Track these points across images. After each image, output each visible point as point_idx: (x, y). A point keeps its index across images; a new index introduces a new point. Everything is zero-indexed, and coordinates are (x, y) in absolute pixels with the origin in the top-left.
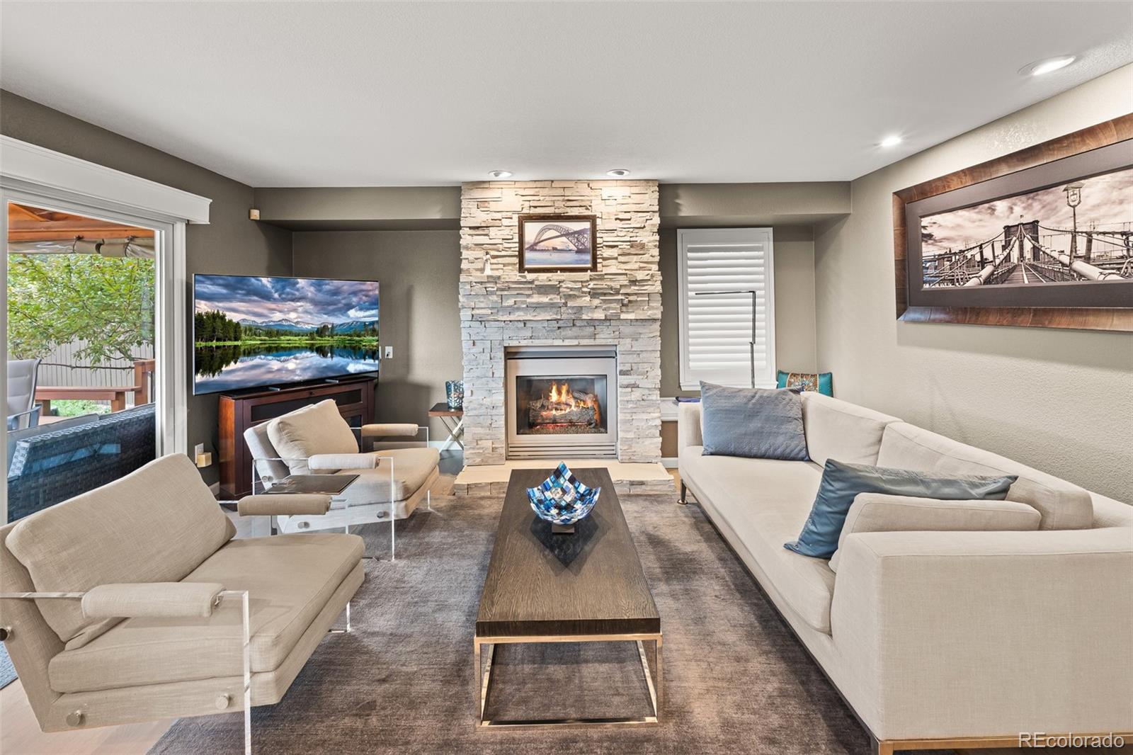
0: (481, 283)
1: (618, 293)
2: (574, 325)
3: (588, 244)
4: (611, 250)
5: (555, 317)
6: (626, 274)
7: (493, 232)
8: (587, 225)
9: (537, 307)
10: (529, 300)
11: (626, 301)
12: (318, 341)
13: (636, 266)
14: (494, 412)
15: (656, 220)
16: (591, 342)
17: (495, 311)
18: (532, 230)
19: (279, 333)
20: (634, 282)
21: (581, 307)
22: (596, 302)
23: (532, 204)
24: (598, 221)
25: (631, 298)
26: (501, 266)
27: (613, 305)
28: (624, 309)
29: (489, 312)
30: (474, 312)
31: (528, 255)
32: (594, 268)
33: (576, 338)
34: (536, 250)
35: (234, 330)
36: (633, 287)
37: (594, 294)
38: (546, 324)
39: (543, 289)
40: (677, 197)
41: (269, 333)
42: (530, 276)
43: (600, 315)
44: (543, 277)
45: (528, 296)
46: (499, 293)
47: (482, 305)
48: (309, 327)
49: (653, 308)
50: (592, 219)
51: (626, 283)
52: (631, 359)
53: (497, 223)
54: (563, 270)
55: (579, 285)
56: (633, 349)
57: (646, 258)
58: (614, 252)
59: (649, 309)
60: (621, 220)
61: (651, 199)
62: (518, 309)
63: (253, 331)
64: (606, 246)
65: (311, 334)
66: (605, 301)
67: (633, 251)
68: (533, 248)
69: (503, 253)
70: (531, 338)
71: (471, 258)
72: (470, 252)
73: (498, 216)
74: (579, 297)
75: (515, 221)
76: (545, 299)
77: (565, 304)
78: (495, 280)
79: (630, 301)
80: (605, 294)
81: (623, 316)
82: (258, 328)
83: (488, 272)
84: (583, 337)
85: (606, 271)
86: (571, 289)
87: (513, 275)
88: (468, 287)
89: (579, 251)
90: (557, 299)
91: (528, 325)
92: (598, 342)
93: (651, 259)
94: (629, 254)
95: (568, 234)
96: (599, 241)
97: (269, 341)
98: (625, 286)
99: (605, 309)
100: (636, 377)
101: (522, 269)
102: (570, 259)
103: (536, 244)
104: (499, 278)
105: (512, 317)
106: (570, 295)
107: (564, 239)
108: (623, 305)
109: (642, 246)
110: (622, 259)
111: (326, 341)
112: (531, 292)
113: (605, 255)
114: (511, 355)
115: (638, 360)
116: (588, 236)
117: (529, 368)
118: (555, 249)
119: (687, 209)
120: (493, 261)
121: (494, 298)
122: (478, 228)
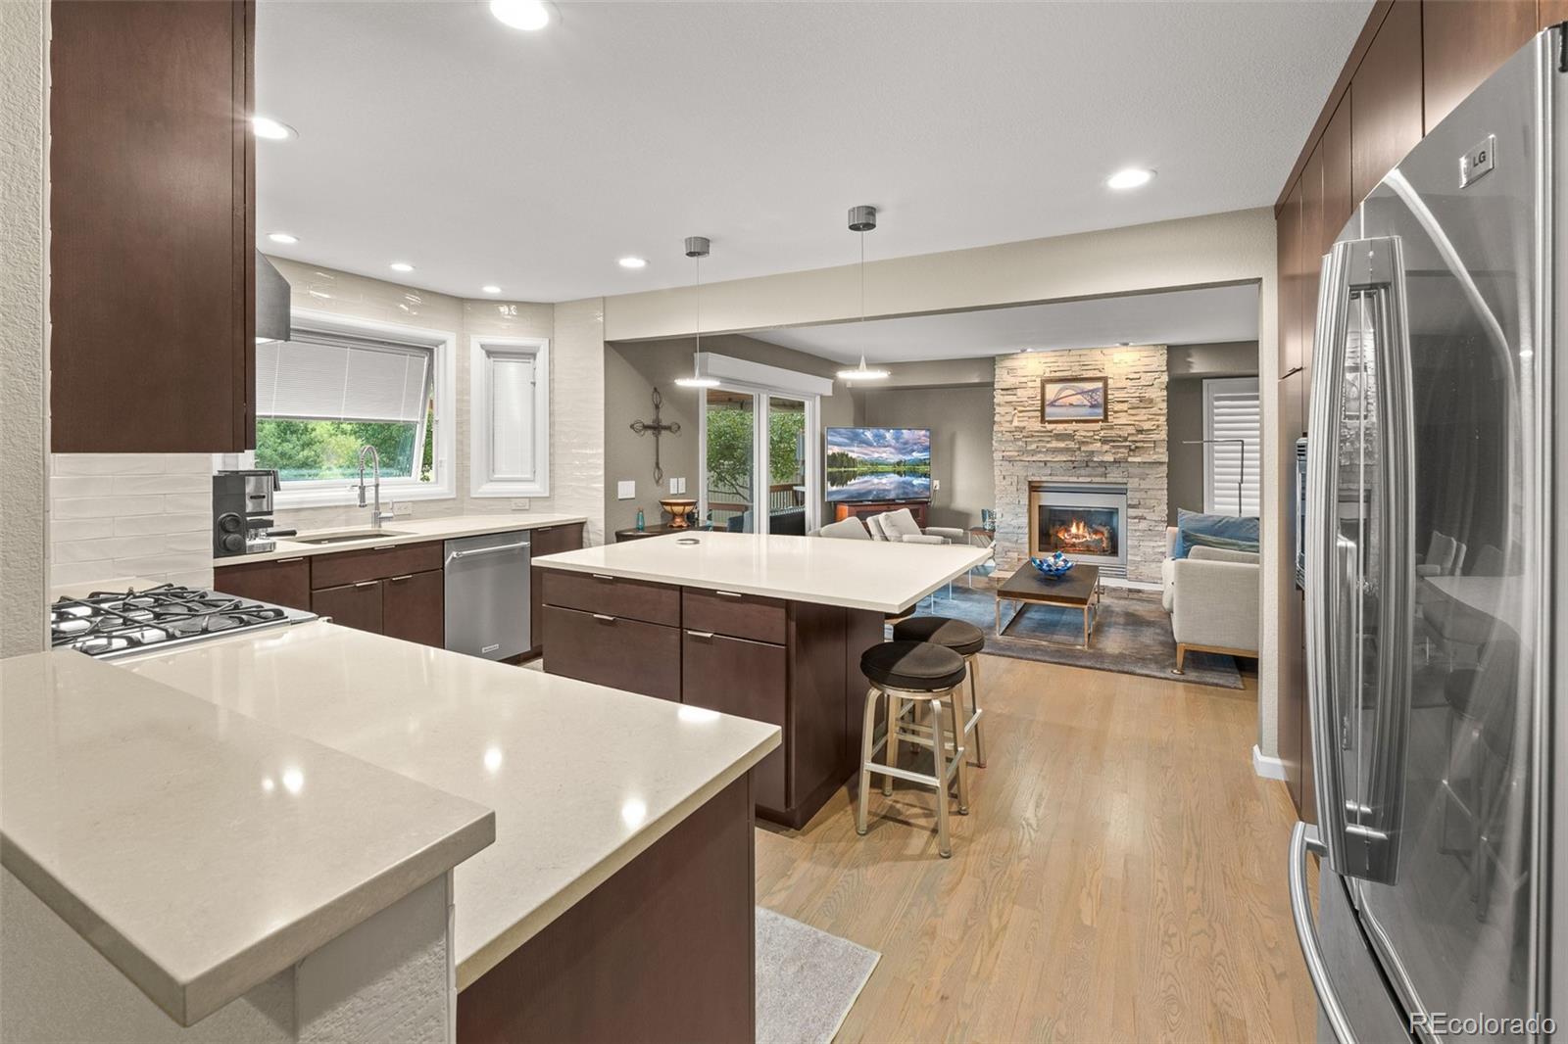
0: (1010, 432)
1: (1126, 440)
2: (1087, 466)
3: (1101, 400)
4: (1122, 404)
5: (1070, 458)
6: (1133, 425)
7: (1019, 392)
8: (1100, 385)
9: (1056, 451)
10: (1048, 445)
11: (1133, 447)
12: (899, 468)
13: (1145, 418)
14: (1020, 531)
15: (1165, 378)
16: (1103, 480)
17: (1021, 453)
18: (1052, 391)
19: (877, 464)
20: (1140, 431)
21: (1093, 452)
22: (1106, 447)
23: (1052, 369)
24: (1110, 381)
25: (1138, 444)
26: (1026, 419)
27: (1121, 450)
28: (1131, 453)
29: (1016, 454)
30: (1005, 454)
31: (1048, 410)
32: (1106, 419)
33: (1089, 476)
34: (1055, 406)
35: (852, 462)
36: (1140, 436)
37: (1104, 441)
38: (1063, 465)
39: (1059, 437)
40: (1189, 356)
41: (872, 464)
42: (1050, 427)
43: (1110, 458)
44: (1060, 427)
45: (1048, 442)
46: (1024, 439)
47: (1011, 449)
48: (892, 461)
49: (1158, 453)
50: (1105, 380)
51: (1134, 432)
52: (1138, 495)
53: (1024, 385)
54: (1077, 421)
55: (1092, 434)
56: (1141, 487)
57: (1153, 411)
58: (1124, 407)
59: (1155, 454)
60: (1131, 379)
61: (1160, 360)
62: (1040, 452)
63: (863, 463)
64: (1118, 402)
65: (894, 465)
66: (1113, 446)
67: (1142, 405)
68: (1052, 404)
69: (1028, 409)
70: (1050, 475)
71: (1003, 413)
72: (1001, 408)
73: (1024, 380)
74: (1091, 443)
75: (1038, 384)
76: (1062, 445)
77: (1079, 449)
78: (1021, 429)
79: (1137, 447)
80: (1114, 441)
81: (1130, 459)
82: (866, 461)
83: (1016, 423)
84: (1096, 476)
85: (1116, 421)
86: (1084, 437)
87: (1036, 425)
88: (1000, 435)
89: (1092, 406)
90: (1072, 445)
91: (1048, 464)
92: (1108, 480)
93: (1159, 412)
94: (1138, 408)
95: (1082, 393)
96: (1110, 397)
97: (872, 469)
98: (1133, 434)
99: (1114, 453)
100: (1143, 510)
101: (1043, 421)
102: (1084, 413)
103: (1055, 401)
104: (1024, 428)
105: (1034, 459)
106: (1083, 442)
107: (1079, 396)
108: (1131, 450)
109: (1151, 401)
110: (1131, 412)
111: (902, 468)
112: (1049, 439)
113: (1116, 409)
114: (1034, 488)
115: (1145, 496)
116: (1100, 394)
117: (1050, 500)
118: (1071, 405)
119: (1198, 366)
120: (1021, 415)
121: (1020, 443)
122: (1007, 389)
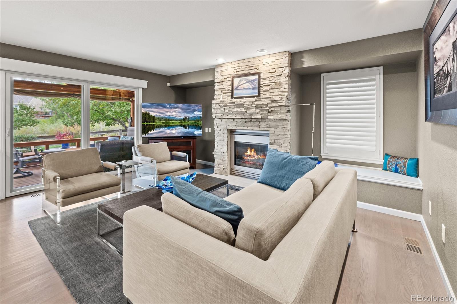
0: (219, 104)
1: (267, 107)
2: (251, 121)
3: (257, 85)
4: (267, 87)
5: (242, 117)
6: (270, 98)
7: (224, 83)
8: (256, 77)
9: (236, 113)
10: (233, 110)
11: (270, 110)
12: (183, 123)
13: (277, 94)
14: (224, 154)
15: (287, 70)
16: (258, 129)
17: (223, 114)
18: (236, 81)
19: (169, 120)
20: (273, 101)
21: (252, 113)
22: (258, 111)
23: (238, 70)
24: (261, 75)
25: (272, 109)
26: (227, 97)
27: (265, 112)
28: (269, 114)
29: (221, 115)
30: (217, 115)
31: (235, 92)
32: (259, 95)
33: (252, 126)
34: (238, 89)
35: (153, 119)
36: (273, 104)
37: (257, 107)
38: (241, 120)
39: (238, 106)
40: (302, 57)
41: (166, 120)
42: (234, 100)
43: (259, 117)
44: (238, 100)
45: (233, 108)
46: (224, 107)
47: (219, 112)
48: (180, 118)
49: (282, 114)
50: (259, 74)
51: (270, 102)
52: (274, 137)
53: (226, 80)
54: (246, 97)
55: (251, 103)
56: (275, 133)
57: (282, 90)
58: (268, 88)
59: (280, 114)
60: (271, 73)
61: (285, 60)
62: (230, 114)
63: (160, 119)
64: (265, 85)
65: (181, 120)
66: (261, 110)
67: (276, 87)
68: (236, 89)
69: (227, 92)
70: (236, 126)
71: (217, 94)
72: (217, 92)
73: (226, 77)
74: (251, 109)
75: (231, 79)
76: (238, 110)
77: (246, 112)
78: (222, 102)
79: (272, 110)
80: (261, 107)
81: (269, 117)
82: (161, 118)
83: (221, 99)
84: (255, 127)
85: (264, 97)
86: (248, 105)
87: (229, 100)
88: (215, 105)
89: (253, 89)
90: (243, 110)
91: (235, 120)
92: (261, 129)
93: (284, 90)
94: (274, 88)
95: (249, 82)
96: (261, 83)
97: (166, 123)
98: (270, 103)
99: (261, 114)
100: (276, 146)
101: (232, 97)
102: (250, 93)
103: (238, 87)
104: (224, 101)
105: (228, 117)
106: (248, 108)
107: (248, 84)
108: (269, 112)
109: (280, 84)
110: (271, 91)
111: (186, 123)
112: (234, 107)
113: (264, 90)
114: (232, 132)
115: (277, 138)
116: (257, 82)
117: (238, 138)
118: (244, 88)
119: (308, 63)
120: (224, 95)
121: (222, 109)
122: (220, 82)
